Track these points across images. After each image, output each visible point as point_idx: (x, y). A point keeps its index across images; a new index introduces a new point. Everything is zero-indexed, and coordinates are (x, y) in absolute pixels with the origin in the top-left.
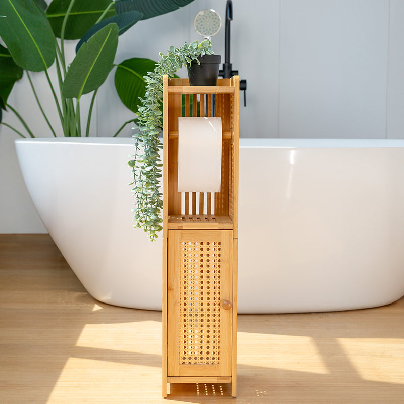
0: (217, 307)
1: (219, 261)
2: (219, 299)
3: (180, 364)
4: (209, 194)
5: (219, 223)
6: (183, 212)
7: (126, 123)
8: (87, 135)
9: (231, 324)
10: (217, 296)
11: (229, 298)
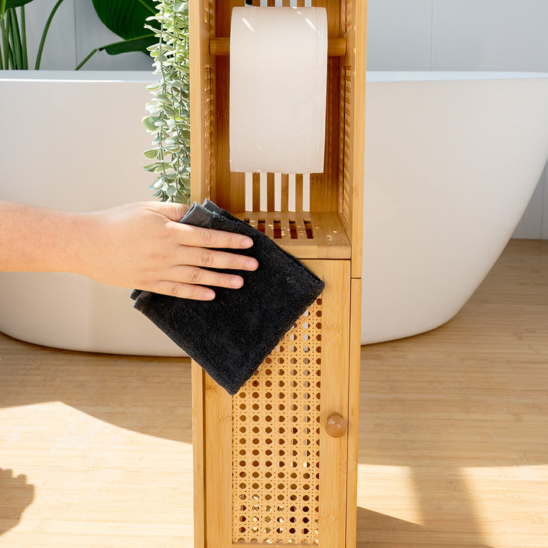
0: (314, 425)
1: (319, 326)
2: (318, 408)
3: (233, 543)
4: (299, 178)
5: (319, 245)
6: (249, 207)
7: (95, 51)
8: (37, 68)
9: (344, 462)
10: (314, 402)
11: (341, 408)
